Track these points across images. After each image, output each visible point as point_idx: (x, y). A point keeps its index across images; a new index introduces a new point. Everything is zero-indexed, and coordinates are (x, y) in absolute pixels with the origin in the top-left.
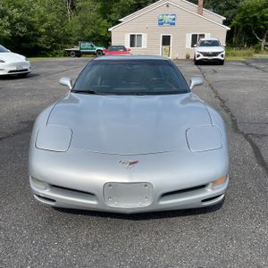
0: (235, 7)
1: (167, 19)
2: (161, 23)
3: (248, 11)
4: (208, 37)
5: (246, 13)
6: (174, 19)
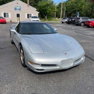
0: (37, 6)
1: (18, 8)
2: (16, 9)
3: (41, 7)
4: (33, 15)
5: (40, 8)
6: (20, 8)
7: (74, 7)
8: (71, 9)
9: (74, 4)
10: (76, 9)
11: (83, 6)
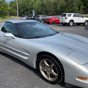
7: (25, 6)
8: (23, 8)
9: (26, 3)
10: (28, 8)
11: (34, 6)
